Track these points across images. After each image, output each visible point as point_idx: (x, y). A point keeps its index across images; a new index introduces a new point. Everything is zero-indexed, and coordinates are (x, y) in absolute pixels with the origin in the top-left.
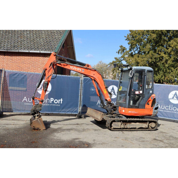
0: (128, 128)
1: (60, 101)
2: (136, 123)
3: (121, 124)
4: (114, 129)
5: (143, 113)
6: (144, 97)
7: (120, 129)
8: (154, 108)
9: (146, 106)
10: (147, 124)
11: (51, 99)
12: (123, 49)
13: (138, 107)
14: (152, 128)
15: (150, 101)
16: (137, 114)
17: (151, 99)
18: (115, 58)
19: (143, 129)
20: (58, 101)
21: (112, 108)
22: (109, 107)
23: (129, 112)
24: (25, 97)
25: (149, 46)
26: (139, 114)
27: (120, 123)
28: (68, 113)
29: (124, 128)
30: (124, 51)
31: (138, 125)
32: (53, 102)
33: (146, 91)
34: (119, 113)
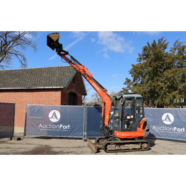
0: (122, 149)
1: (68, 127)
2: (129, 144)
3: (116, 146)
4: (109, 150)
5: (135, 136)
6: (135, 121)
7: (115, 150)
8: (145, 130)
9: (138, 129)
10: (139, 145)
11: (61, 125)
12: (128, 81)
13: (130, 131)
14: (145, 148)
15: (141, 124)
16: (130, 137)
17: (142, 123)
18: (123, 88)
19: (136, 150)
20: (66, 127)
21: (109, 132)
22: (106, 131)
23: (122, 135)
24: (41, 124)
25: (147, 77)
26: (131, 137)
27: (114, 146)
28: (75, 137)
29: (118, 150)
30: (130, 82)
31: (131, 146)
32: (62, 128)
33: (137, 116)
34: (115, 136)
